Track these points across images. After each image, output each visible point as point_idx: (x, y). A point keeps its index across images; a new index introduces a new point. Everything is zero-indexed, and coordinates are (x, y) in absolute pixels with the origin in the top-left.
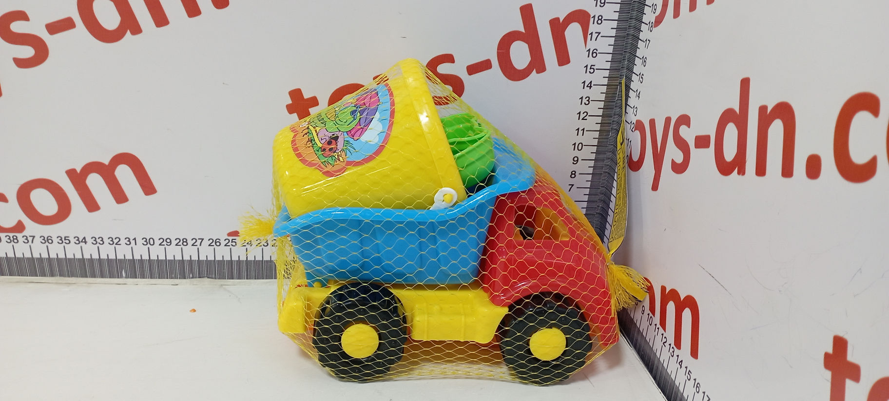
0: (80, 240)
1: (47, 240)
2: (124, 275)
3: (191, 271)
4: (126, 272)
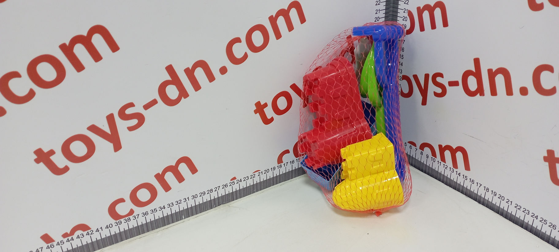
0: (162, 208)
1: (146, 214)
2: (183, 218)
3: (215, 204)
4: (184, 216)
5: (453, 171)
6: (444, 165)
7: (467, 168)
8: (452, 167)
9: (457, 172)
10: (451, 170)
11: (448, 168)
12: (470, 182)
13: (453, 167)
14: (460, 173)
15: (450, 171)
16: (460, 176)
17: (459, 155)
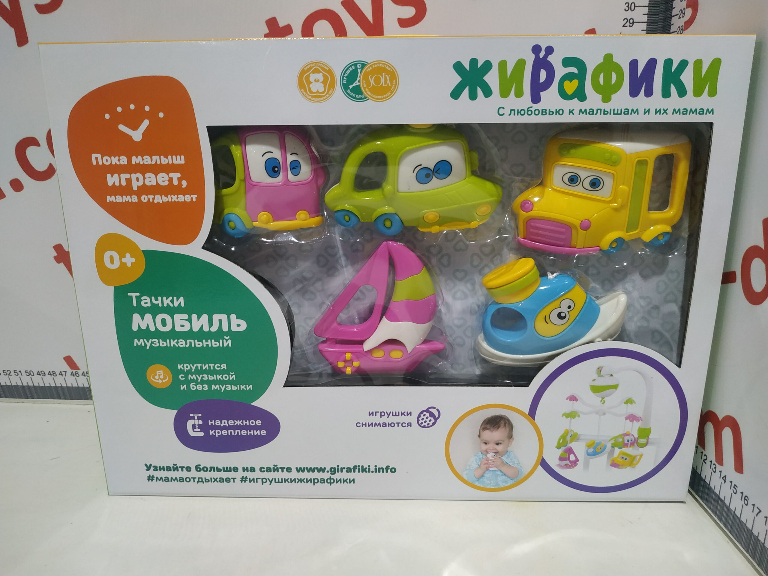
5: (715, 468)
6: (702, 453)
7: (739, 467)
8: (714, 461)
9: (721, 472)
10: (713, 466)
11: (708, 462)
12: (741, 500)
13: (716, 461)
14: (725, 476)
15: (710, 468)
16: (725, 482)
17: (727, 434)
